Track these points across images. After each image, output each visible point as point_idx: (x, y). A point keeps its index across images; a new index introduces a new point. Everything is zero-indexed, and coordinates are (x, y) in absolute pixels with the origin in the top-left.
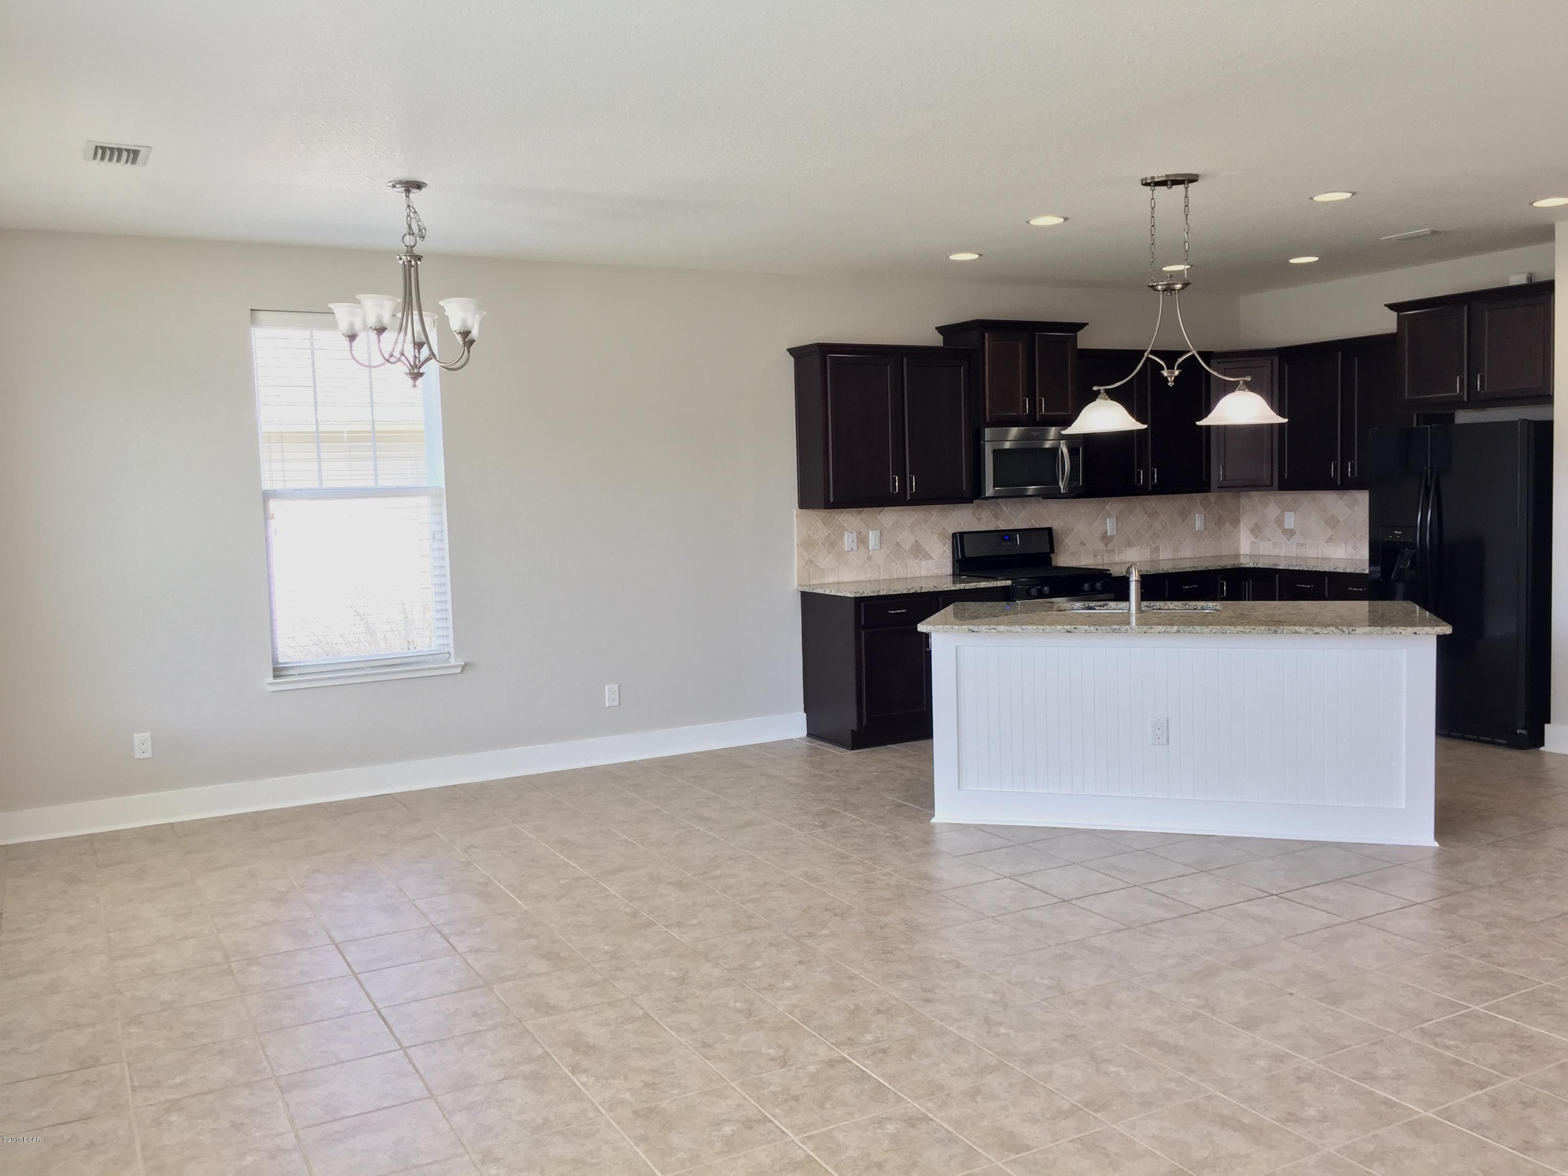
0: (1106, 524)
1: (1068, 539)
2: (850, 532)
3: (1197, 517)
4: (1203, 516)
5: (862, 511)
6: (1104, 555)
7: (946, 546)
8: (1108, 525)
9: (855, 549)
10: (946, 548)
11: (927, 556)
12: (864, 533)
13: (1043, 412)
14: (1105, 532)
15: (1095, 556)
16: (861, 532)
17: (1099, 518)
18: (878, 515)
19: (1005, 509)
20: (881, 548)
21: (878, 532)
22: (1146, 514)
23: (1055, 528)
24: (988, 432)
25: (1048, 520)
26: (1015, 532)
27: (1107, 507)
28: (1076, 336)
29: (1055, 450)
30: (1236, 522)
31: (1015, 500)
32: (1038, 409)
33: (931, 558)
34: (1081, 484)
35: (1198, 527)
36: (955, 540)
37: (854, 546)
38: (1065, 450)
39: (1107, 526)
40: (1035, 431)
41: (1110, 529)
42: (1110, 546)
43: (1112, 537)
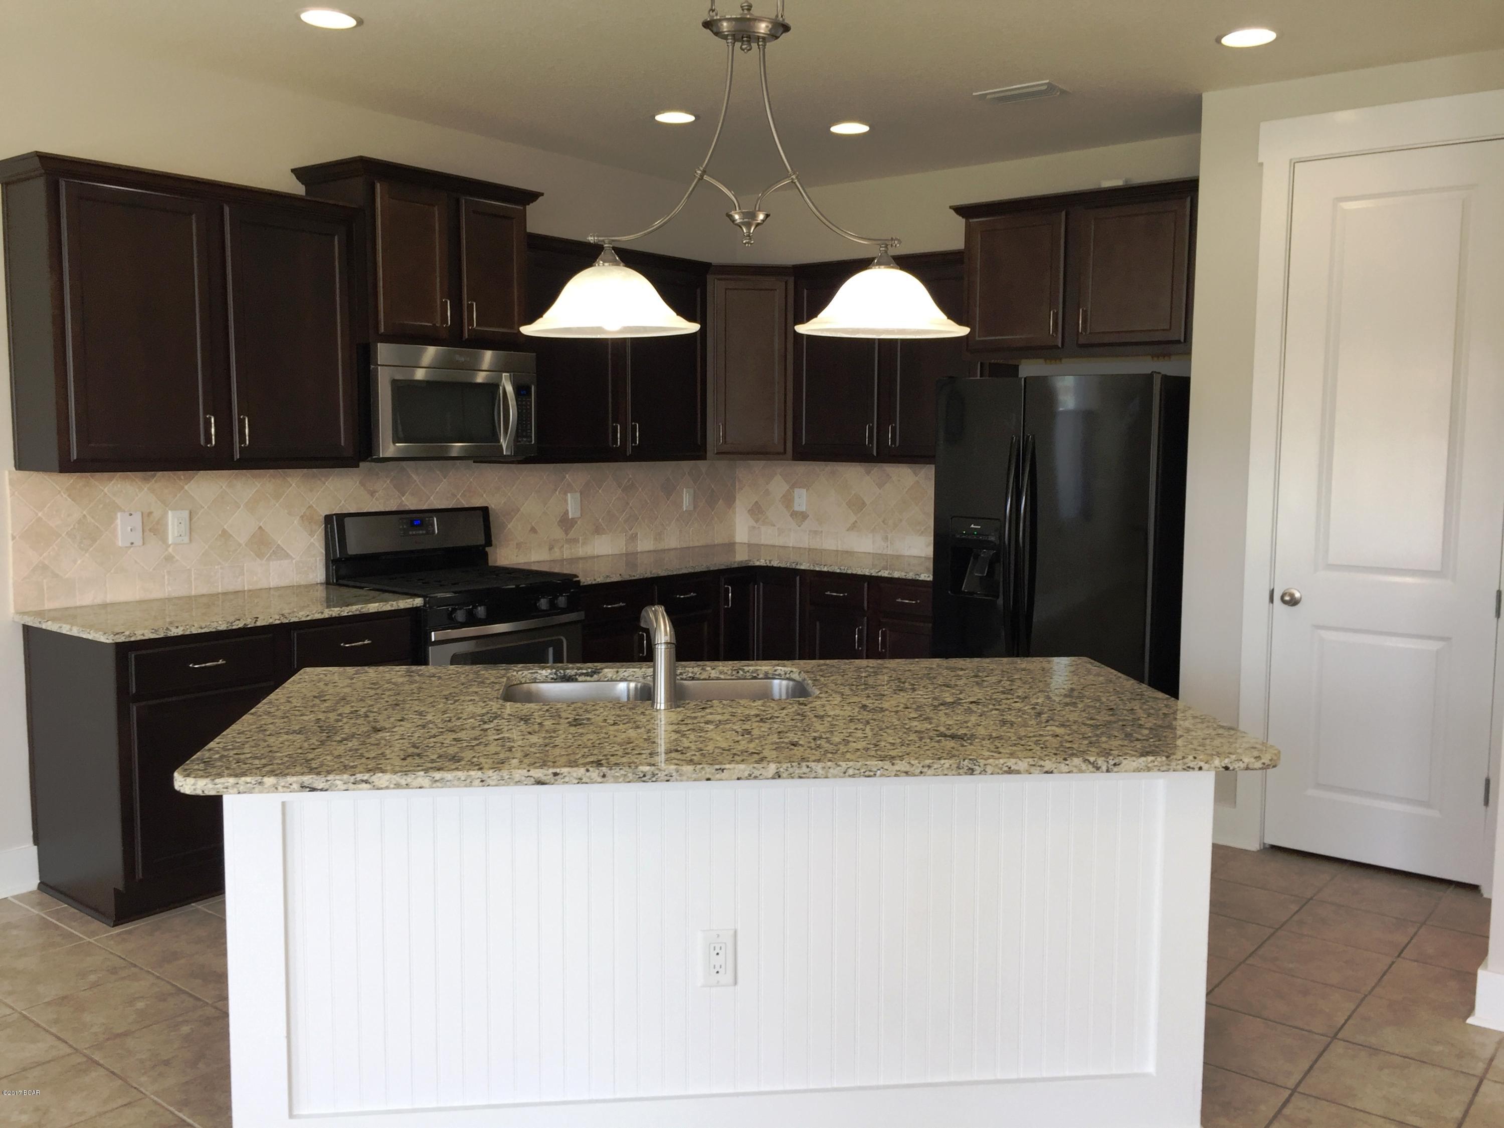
0: (566, 501)
1: (512, 524)
2: (127, 514)
3: (685, 493)
4: (692, 491)
5: (154, 476)
6: (563, 546)
7: (315, 536)
8: (569, 502)
9: (138, 542)
10: (314, 540)
11: (280, 553)
12: (157, 514)
13: (475, 325)
14: (565, 513)
15: (551, 548)
16: (150, 514)
17: (557, 492)
18: (186, 484)
19: (414, 477)
20: (190, 540)
21: (186, 514)
22: (620, 488)
23: (493, 507)
24: (384, 352)
25: (482, 496)
26: (430, 514)
27: (567, 476)
28: (525, 209)
29: (492, 388)
30: (730, 500)
31: (432, 463)
32: (466, 321)
33: (287, 556)
34: (533, 442)
35: (686, 507)
36: (329, 526)
37: (137, 538)
38: (509, 389)
39: (567, 504)
40: (461, 355)
41: (572, 509)
42: (572, 534)
43: (573, 522)
